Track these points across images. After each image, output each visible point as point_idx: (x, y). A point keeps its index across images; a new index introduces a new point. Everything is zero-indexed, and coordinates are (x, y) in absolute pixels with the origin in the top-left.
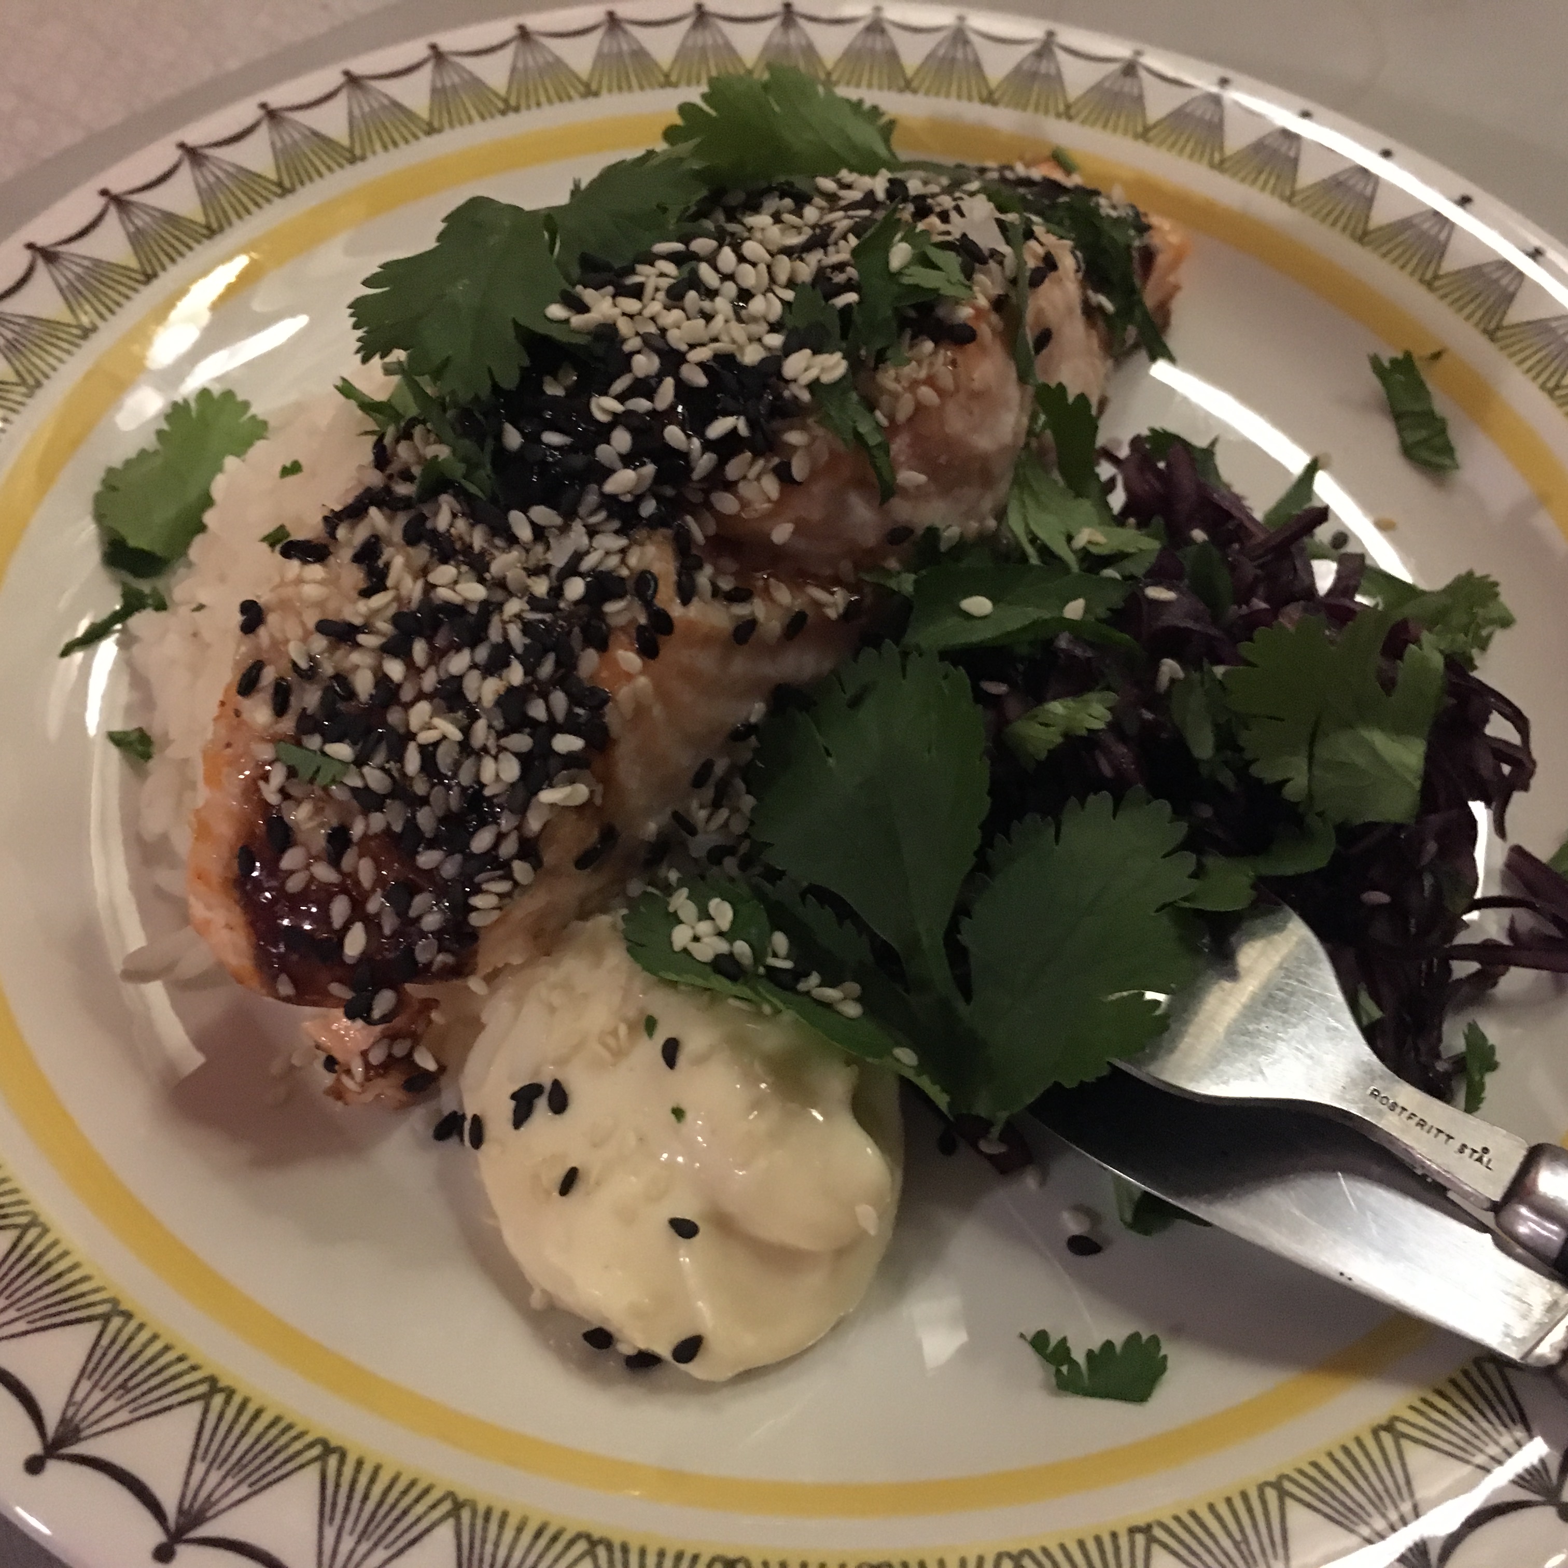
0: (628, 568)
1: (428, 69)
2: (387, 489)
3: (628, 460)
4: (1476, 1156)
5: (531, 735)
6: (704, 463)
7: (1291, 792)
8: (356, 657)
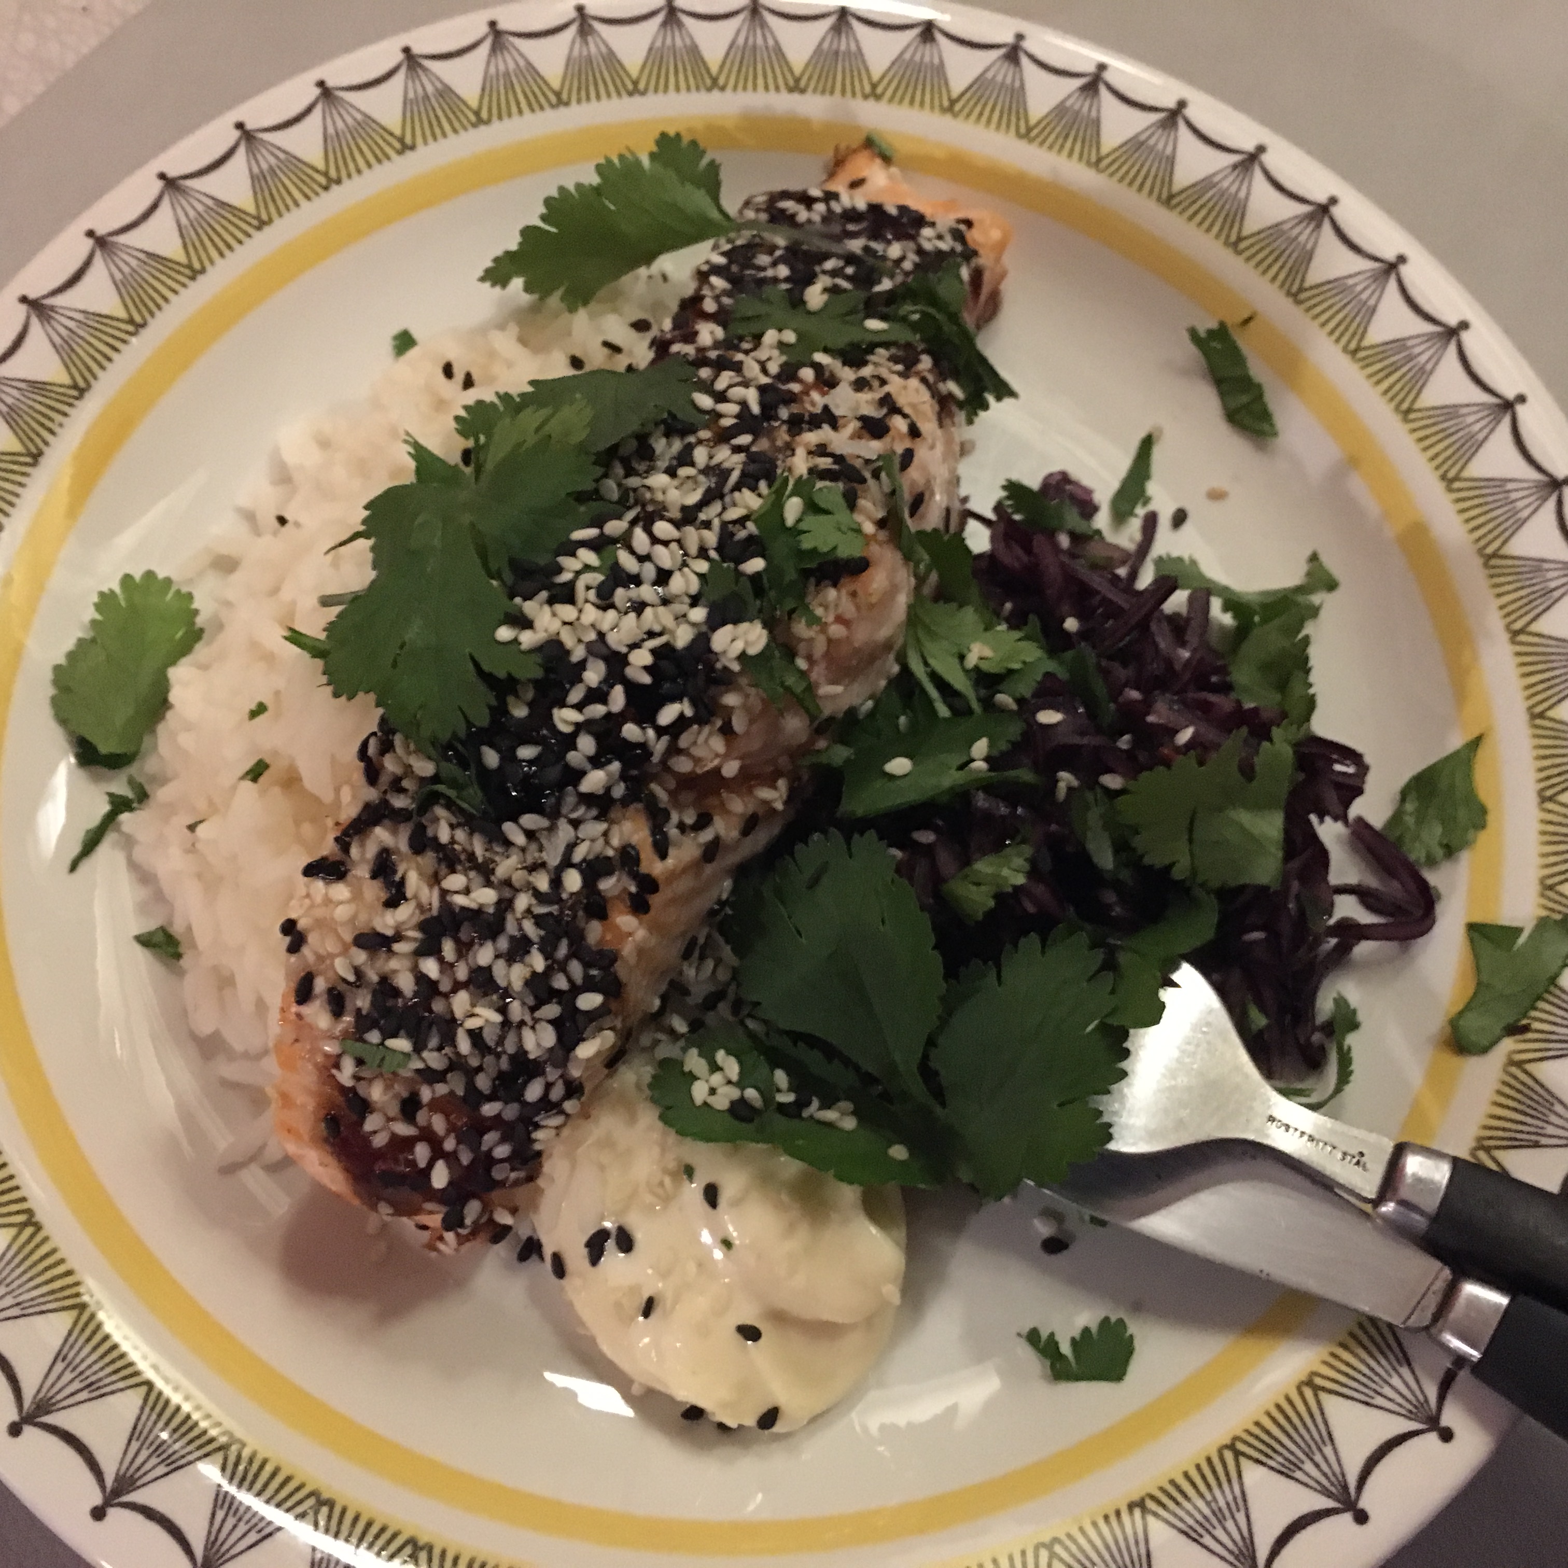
0: (612, 847)
1: (241, 153)
2: (385, 803)
3: (596, 762)
4: (1355, 1160)
5: (559, 1003)
6: (659, 746)
7: (1178, 873)
8: (394, 964)
